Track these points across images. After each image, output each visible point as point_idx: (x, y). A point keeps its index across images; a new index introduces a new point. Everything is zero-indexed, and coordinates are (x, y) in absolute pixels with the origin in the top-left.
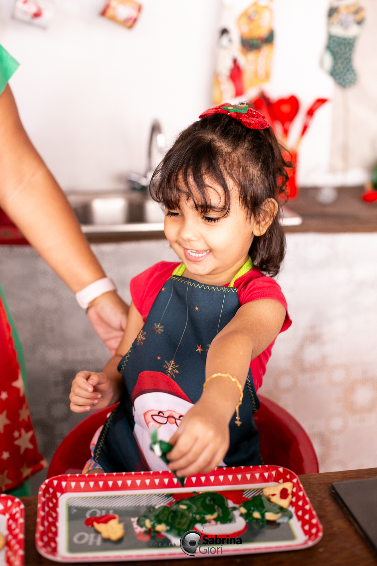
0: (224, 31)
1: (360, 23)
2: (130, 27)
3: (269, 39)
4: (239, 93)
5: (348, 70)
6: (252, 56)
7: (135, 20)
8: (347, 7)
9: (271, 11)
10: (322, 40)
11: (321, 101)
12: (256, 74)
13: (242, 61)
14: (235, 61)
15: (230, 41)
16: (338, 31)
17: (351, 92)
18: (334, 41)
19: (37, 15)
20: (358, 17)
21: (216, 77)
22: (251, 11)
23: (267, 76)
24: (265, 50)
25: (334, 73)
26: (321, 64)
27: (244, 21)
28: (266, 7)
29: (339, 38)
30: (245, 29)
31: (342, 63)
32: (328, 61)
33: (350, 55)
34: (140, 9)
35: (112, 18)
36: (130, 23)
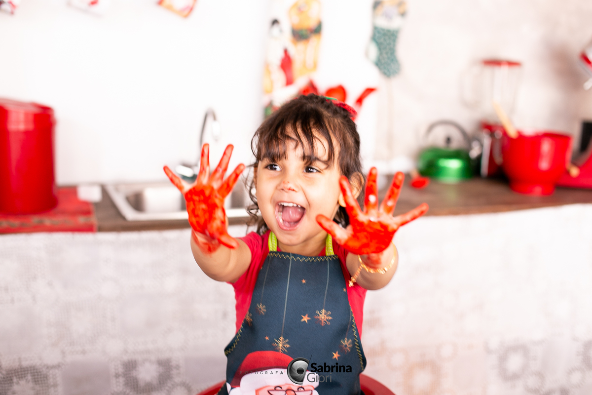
0: (275, 22)
1: (403, 14)
2: (186, 16)
3: (317, 30)
4: (289, 82)
5: (392, 60)
6: (301, 46)
7: (191, 9)
10: (367, 32)
11: (370, 91)
12: (304, 64)
13: (293, 51)
14: (286, 51)
15: (281, 31)
16: (383, 23)
17: (395, 82)
18: (379, 32)
19: (94, 3)
21: (267, 67)
23: (315, 66)
24: (314, 40)
25: (379, 64)
26: (367, 54)
29: (383, 30)
30: (296, 20)
31: (387, 53)
32: (373, 51)
33: (394, 45)
35: (170, 8)
36: (186, 12)
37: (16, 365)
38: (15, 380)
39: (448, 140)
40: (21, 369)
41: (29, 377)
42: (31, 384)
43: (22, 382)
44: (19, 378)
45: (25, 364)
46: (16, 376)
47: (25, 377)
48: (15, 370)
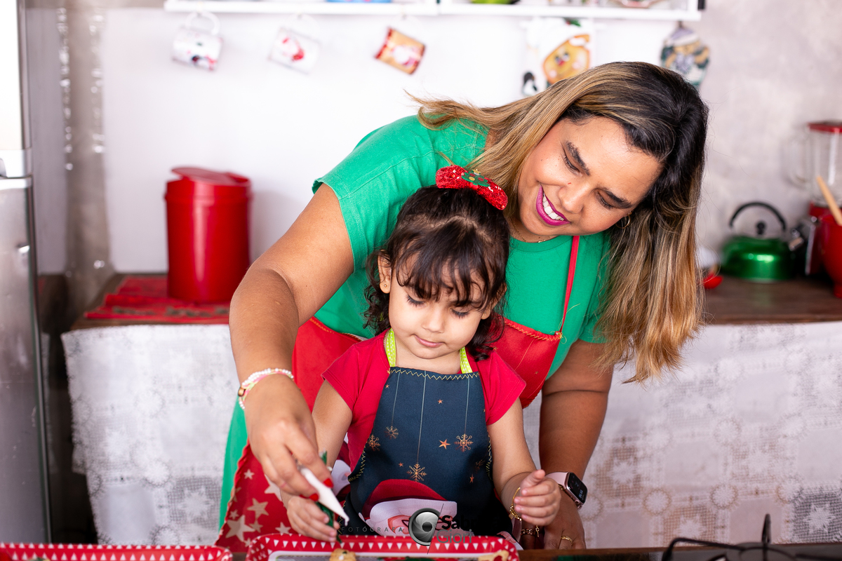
0: (529, 77)
1: (702, 66)
2: (412, 72)
7: (417, 64)
8: (686, 47)
9: (588, 52)
15: (535, 88)
19: (299, 57)
20: (701, 59)
22: (561, 52)
27: (552, 64)
28: (581, 47)
30: (553, 74)
34: (423, 50)
35: (390, 62)
36: (410, 67)
37: (188, 474)
38: (186, 491)
39: (761, 227)
40: (194, 479)
41: (203, 489)
42: (205, 498)
43: (195, 494)
44: (191, 489)
45: (198, 474)
46: (188, 487)
47: (198, 488)
48: (187, 480)
